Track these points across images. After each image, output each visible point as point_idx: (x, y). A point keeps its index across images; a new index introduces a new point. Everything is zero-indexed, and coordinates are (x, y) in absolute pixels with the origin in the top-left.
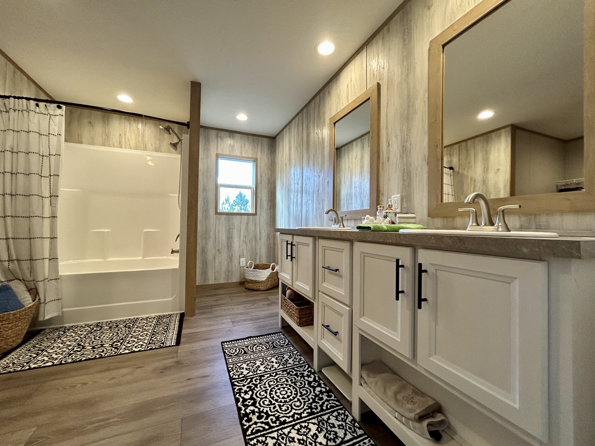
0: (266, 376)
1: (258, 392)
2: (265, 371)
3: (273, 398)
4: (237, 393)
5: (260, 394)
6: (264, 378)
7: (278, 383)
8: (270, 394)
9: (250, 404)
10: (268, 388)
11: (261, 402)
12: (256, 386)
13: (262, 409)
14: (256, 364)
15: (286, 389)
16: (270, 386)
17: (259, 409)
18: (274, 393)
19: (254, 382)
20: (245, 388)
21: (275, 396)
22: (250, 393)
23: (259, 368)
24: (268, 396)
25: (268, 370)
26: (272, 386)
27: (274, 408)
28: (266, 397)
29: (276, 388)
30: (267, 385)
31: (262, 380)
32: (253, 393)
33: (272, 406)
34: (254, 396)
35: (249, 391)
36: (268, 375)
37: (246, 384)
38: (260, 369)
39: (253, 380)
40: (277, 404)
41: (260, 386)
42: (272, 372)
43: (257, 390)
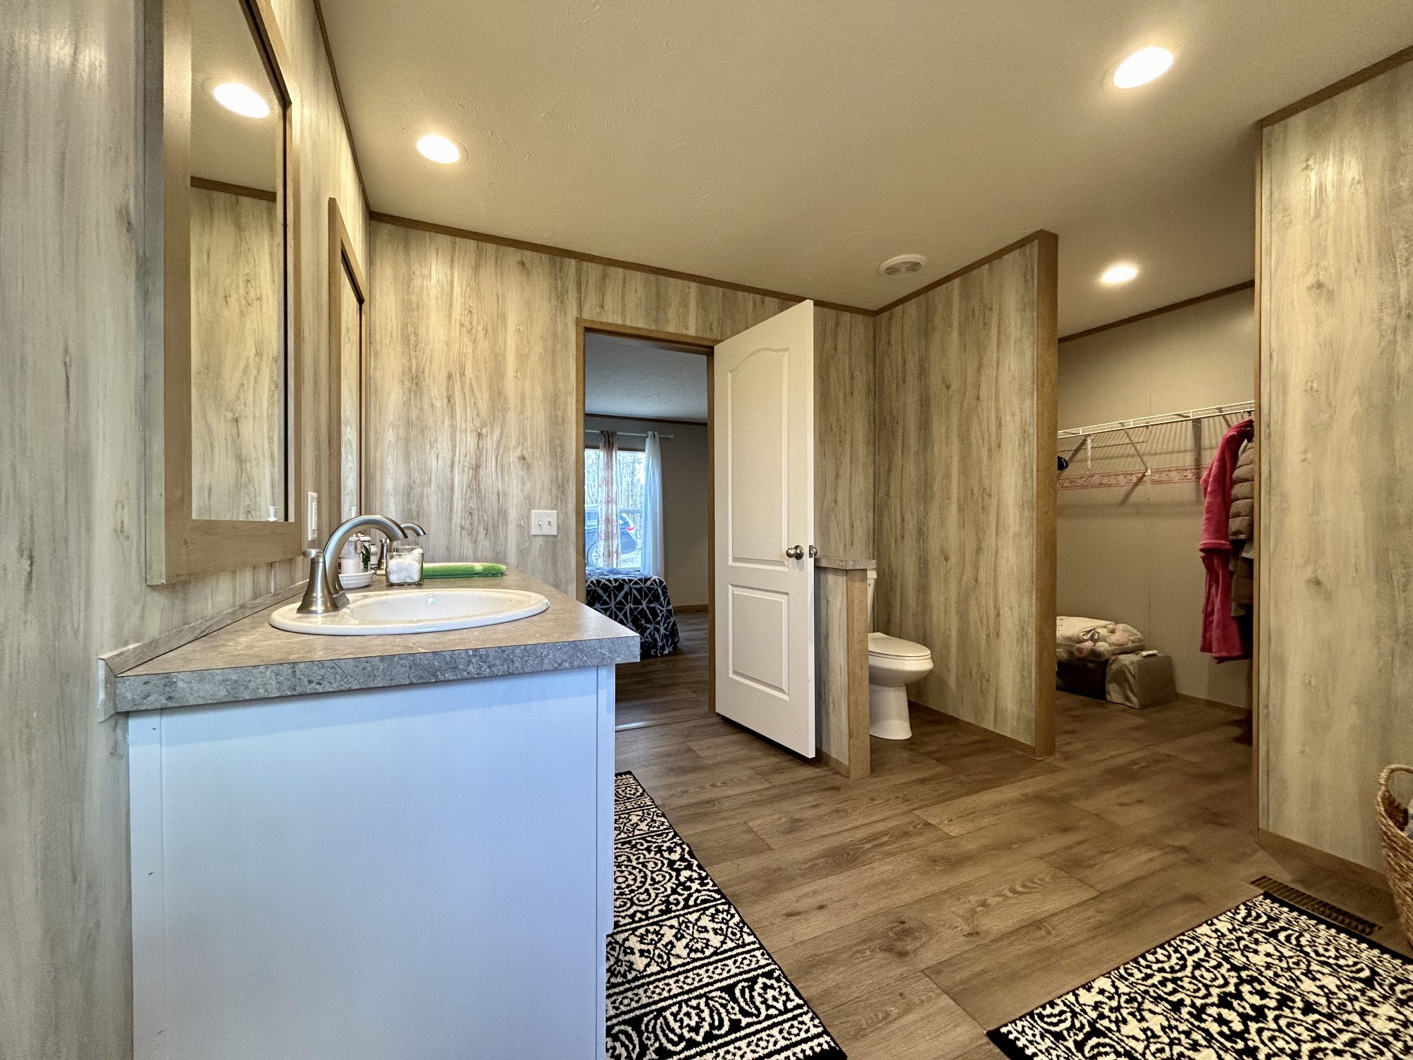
0: (656, 912)
1: (669, 881)
2: (661, 927)
3: (640, 871)
4: (706, 878)
5: (664, 876)
6: (659, 908)
7: (629, 897)
8: (645, 877)
9: (678, 863)
10: (649, 887)
11: (660, 865)
12: (674, 891)
13: (658, 856)
14: (686, 946)
15: (626, 874)
16: (647, 891)
17: (662, 856)
18: (639, 879)
19: (680, 898)
20: (695, 886)
21: (637, 874)
22: (682, 879)
23: (676, 934)
24: (649, 873)
25: (651, 929)
26: (641, 890)
27: (638, 859)
28: (652, 872)
29: (634, 887)
30: (653, 893)
31: (663, 902)
32: (677, 879)
33: (641, 861)
34: (674, 874)
35: (686, 882)
36: (651, 914)
37: (695, 895)
38: (674, 931)
39: (682, 903)
40: (634, 863)
41: (666, 890)
42: (643, 923)
43: (670, 884)
